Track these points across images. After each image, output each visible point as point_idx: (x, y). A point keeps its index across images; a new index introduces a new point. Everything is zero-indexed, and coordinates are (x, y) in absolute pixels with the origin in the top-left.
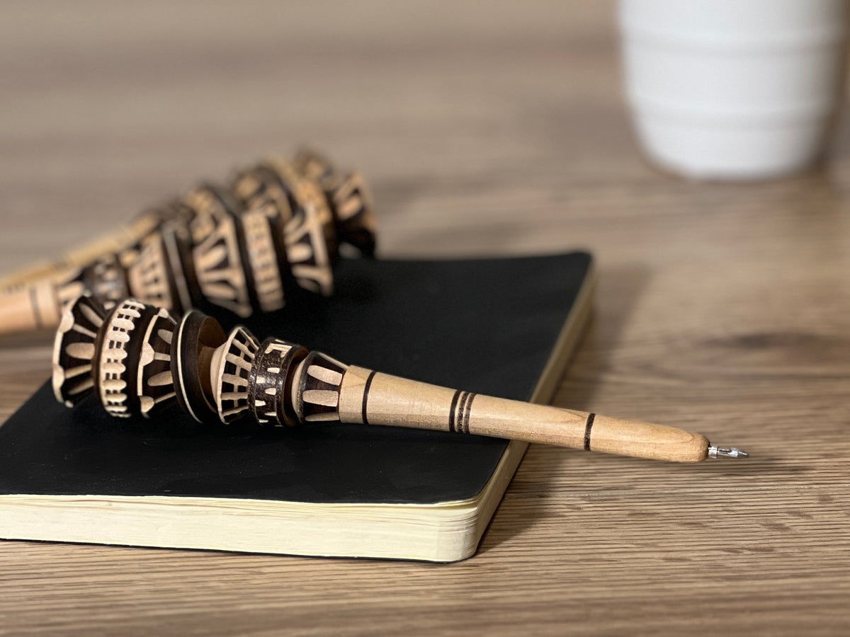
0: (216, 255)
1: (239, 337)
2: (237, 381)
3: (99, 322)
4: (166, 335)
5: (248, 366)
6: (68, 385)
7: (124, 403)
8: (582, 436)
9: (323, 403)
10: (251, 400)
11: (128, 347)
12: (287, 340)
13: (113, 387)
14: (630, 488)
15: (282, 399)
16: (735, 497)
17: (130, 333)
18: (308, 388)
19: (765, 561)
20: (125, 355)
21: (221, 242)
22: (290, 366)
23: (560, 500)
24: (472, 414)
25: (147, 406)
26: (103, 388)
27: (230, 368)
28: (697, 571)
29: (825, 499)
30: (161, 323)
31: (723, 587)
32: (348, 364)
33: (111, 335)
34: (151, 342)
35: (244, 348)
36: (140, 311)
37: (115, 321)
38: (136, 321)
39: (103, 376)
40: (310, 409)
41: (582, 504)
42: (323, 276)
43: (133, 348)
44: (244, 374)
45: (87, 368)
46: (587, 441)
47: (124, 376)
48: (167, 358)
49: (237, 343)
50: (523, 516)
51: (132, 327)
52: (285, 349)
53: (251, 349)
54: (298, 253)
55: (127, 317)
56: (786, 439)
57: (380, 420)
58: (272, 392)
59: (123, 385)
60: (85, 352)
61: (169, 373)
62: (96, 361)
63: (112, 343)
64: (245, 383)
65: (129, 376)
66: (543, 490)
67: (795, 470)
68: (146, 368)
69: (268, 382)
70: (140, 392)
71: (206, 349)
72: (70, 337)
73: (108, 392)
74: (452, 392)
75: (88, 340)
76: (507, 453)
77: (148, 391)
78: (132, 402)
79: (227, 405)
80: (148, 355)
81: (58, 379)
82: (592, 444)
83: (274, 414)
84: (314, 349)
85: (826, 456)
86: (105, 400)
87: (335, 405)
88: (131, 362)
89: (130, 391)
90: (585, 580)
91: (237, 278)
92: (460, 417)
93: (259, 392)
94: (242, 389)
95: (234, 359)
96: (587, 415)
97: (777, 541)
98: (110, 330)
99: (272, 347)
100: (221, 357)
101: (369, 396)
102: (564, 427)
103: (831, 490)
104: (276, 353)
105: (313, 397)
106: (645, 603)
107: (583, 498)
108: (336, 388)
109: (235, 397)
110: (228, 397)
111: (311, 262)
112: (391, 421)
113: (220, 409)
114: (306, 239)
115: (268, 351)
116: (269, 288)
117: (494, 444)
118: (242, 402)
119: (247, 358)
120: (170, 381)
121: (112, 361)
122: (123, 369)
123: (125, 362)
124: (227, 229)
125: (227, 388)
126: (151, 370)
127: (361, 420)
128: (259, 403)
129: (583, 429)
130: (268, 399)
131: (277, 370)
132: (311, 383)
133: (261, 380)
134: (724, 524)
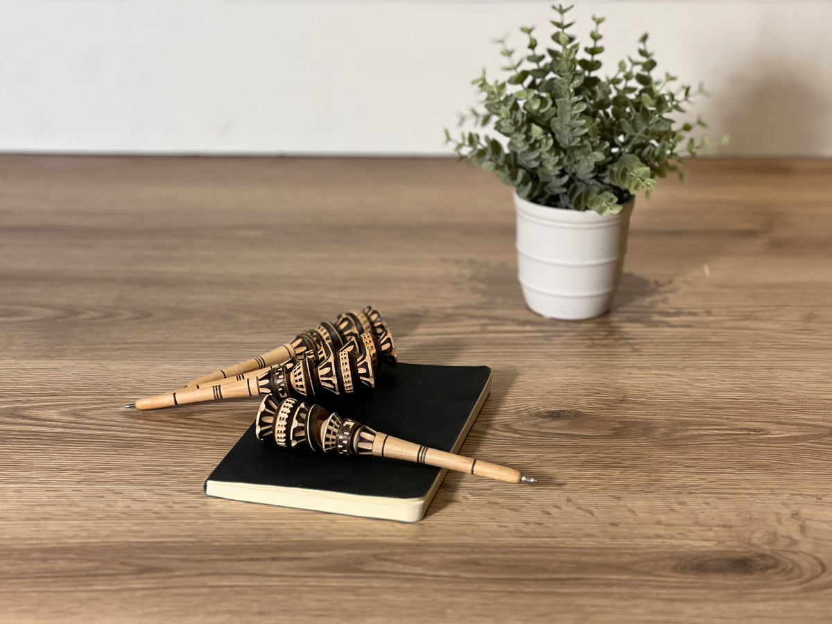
0: (327, 370)
1: (333, 418)
2: (331, 437)
3: (276, 407)
4: (303, 415)
5: (336, 431)
6: (262, 433)
7: (284, 442)
8: (471, 469)
9: (366, 448)
10: (337, 445)
11: (287, 420)
12: (353, 419)
13: (280, 435)
14: (490, 490)
15: (349, 446)
16: (533, 497)
17: (288, 414)
18: (360, 442)
19: (539, 529)
20: (286, 423)
21: (329, 365)
22: (353, 432)
23: (461, 494)
24: (427, 456)
25: (294, 444)
26: (276, 436)
27: (329, 431)
28: (510, 532)
29: (569, 500)
30: (302, 410)
31: (519, 541)
32: (378, 431)
33: (280, 414)
34: (297, 419)
35: (335, 423)
36: (293, 404)
37: (282, 409)
38: (291, 409)
39: (276, 431)
40: (361, 450)
41: (469, 496)
42: (372, 381)
43: (289, 421)
44: (334, 434)
45: (271, 426)
46: (472, 471)
47: (285, 432)
48: (303, 425)
49: (332, 421)
50: (444, 501)
51: (289, 411)
52: (351, 424)
53: (338, 423)
54: (362, 371)
55: (287, 407)
56: (560, 468)
57: (389, 456)
58: (345, 442)
59: (285, 435)
60: (270, 420)
61: (304, 431)
62: (274, 424)
63: (281, 418)
64: (334, 437)
65: (288, 432)
66: (454, 489)
67: (560, 484)
68: (294, 429)
69: (344, 437)
70: (291, 438)
71: (320, 421)
72: (264, 414)
73: (278, 437)
74: (420, 446)
75: (271, 415)
76: (440, 474)
77: (295, 438)
78: (288, 442)
79: (327, 446)
80: (295, 424)
81: (258, 430)
82: (474, 472)
83: (346, 451)
84: (363, 424)
85: (574, 478)
86: (277, 440)
87: (371, 449)
88: (288, 426)
89: (287, 437)
90: (463, 534)
91: (335, 382)
92: (422, 457)
93: (340, 442)
94: (333, 440)
95: (330, 427)
96: (473, 460)
97: (546, 520)
98: (280, 412)
99: (346, 423)
100: (325, 426)
101: (385, 446)
102: (462, 464)
103: (572, 496)
104: (348, 426)
105: (362, 445)
106: (487, 547)
107: (470, 494)
108: (372, 442)
109: (330, 443)
110: (327, 443)
111: (367, 375)
112: (393, 456)
113: (324, 447)
114: (365, 366)
115: (344, 425)
116: (348, 384)
117: (435, 469)
118: (333, 445)
119: (336, 427)
120: (303, 434)
121: (280, 426)
122: (285, 429)
123: (285, 426)
124: (331, 359)
125: (327, 439)
126: (296, 430)
127: (381, 455)
128: (340, 446)
129: (471, 466)
130: (344, 445)
131: (348, 433)
132: (362, 440)
133: (341, 437)
134: (525, 510)
